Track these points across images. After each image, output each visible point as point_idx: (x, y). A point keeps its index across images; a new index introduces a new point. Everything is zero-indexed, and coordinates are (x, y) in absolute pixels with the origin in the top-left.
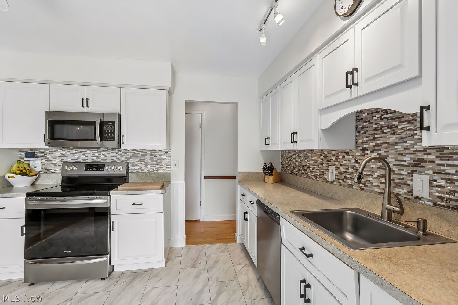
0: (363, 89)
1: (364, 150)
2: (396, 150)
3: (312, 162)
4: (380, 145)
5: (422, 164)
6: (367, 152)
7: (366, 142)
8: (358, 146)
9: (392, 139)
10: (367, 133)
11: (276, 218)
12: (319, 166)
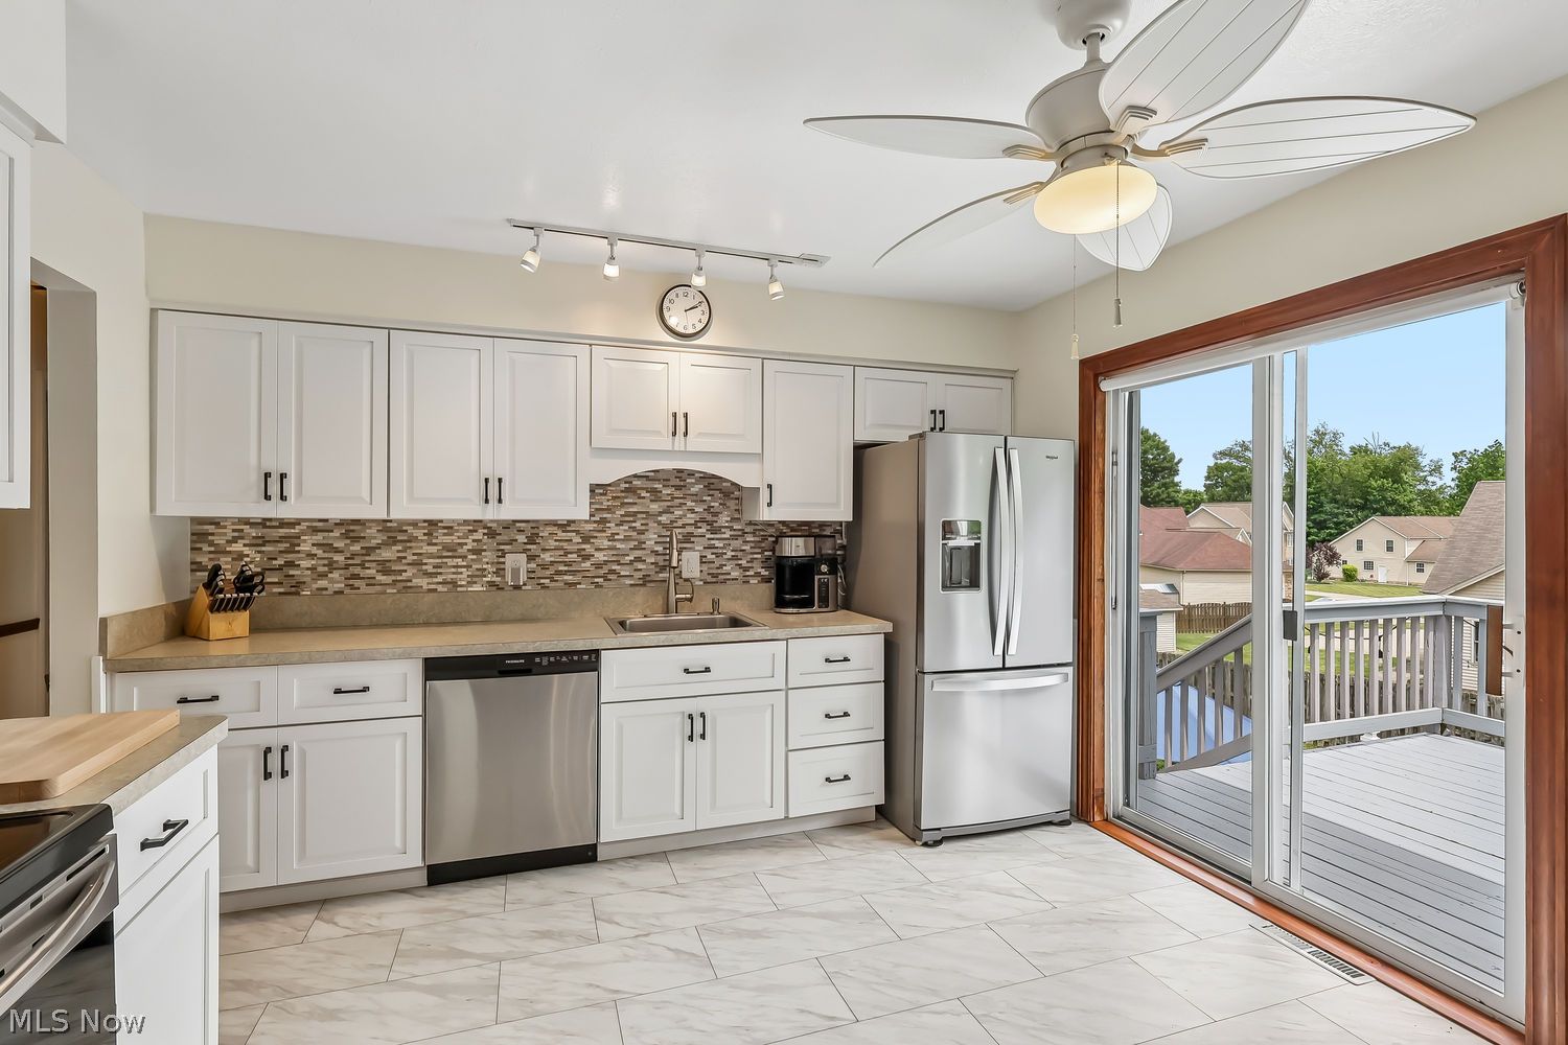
0: (694, 443)
1: (603, 521)
2: (659, 523)
3: (434, 549)
4: (635, 514)
5: (692, 539)
6: (608, 525)
7: (608, 510)
9: (655, 507)
11: (580, 661)
12: (464, 557)
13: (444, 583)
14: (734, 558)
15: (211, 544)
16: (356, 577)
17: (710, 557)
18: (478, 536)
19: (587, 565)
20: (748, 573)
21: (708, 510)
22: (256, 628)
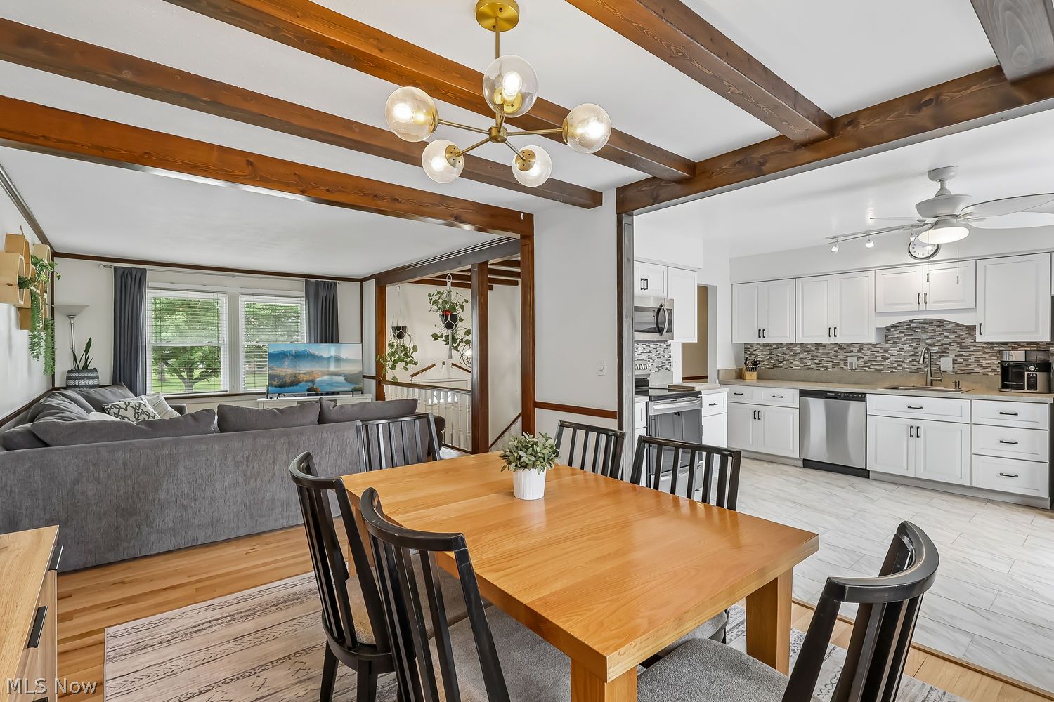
0: (930, 306)
2: (927, 344)
3: (819, 354)
4: (912, 339)
5: (948, 351)
7: (898, 338)
8: (887, 341)
9: (924, 336)
10: (898, 331)
11: (857, 397)
12: (831, 358)
13: (823, 367)
14: (975, 362)
15: (749, 351)
16: (791, 363)
17: (959, 360)
18: (837, 349)
19: (886, 363)
20: (987, 370)
21: (958, 337)
22: (759, 378)
